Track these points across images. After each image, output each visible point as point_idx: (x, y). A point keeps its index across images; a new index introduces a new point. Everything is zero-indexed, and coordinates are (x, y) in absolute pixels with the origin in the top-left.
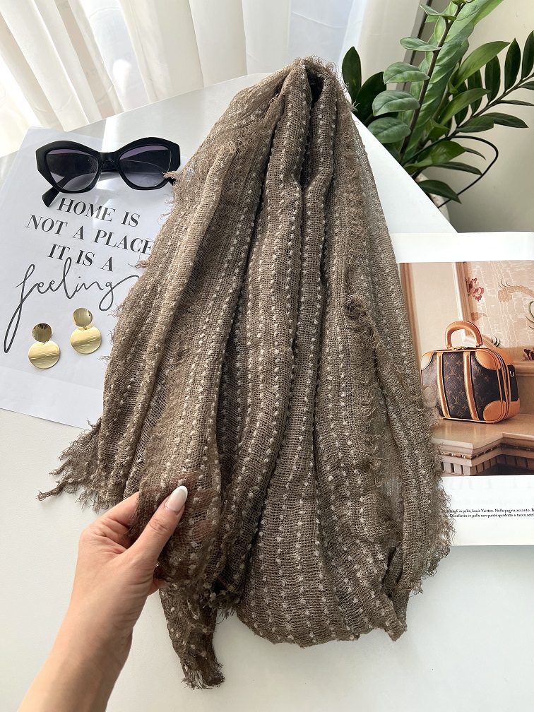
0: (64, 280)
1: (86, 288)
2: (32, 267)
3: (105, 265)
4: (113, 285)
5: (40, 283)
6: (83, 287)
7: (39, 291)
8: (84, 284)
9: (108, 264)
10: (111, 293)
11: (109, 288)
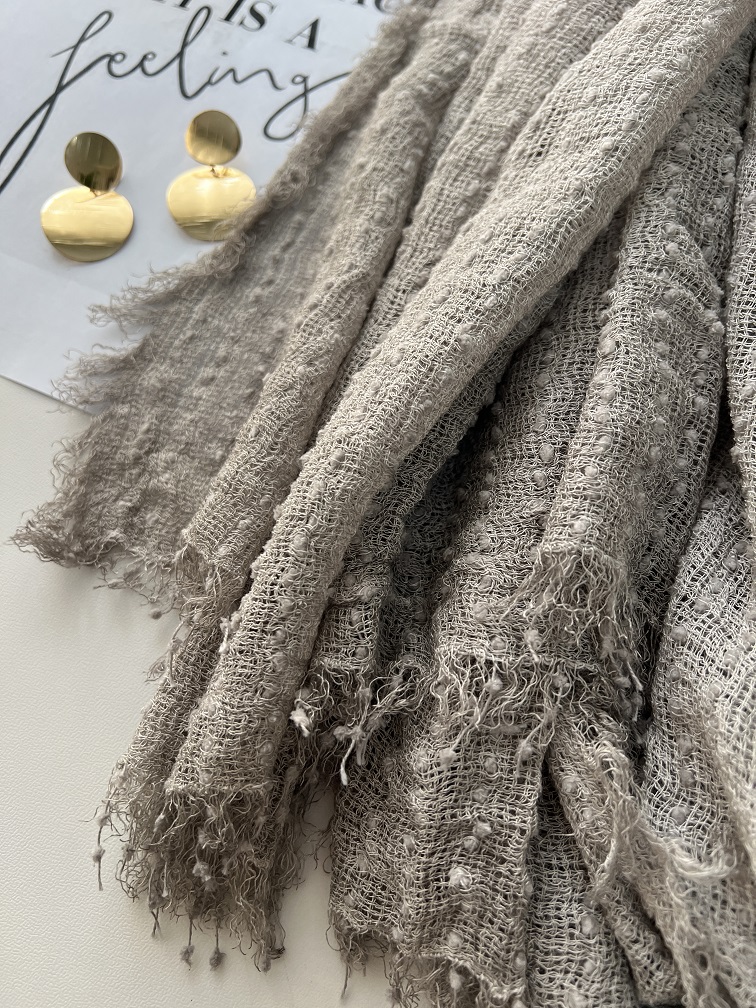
0: (180, 55)
1: (236, 80)
2: (106, 17)
3: (300, 34)
4: (311, 83)
5: (117, 54)
6: (230, 76)
7: (111, 72)
8: (232, 71)
9: (307, 32)
10: (302, 101)
11: (300, 89)
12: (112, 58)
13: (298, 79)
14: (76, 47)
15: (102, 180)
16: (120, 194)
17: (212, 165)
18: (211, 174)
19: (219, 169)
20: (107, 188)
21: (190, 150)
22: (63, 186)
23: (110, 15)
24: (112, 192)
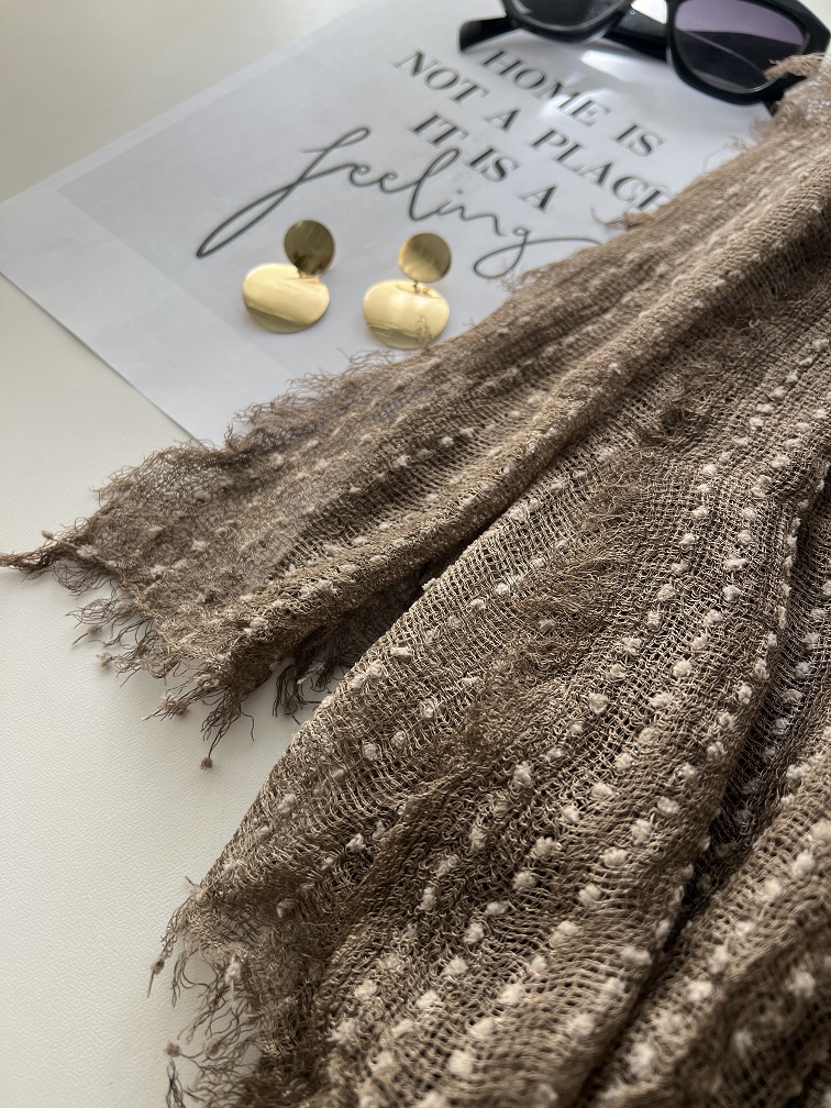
0: (419, 182)
1: (462, 216)
2: (362, 133)
3: (534, 194)
4: (531, 238)
5: (362, 166)
6: (458, 212)
7: (351, 179)
8: (462, 208)
9: (542, 195)
10: (517, 250)
11: (520, 240)
12: (356, 167)
13: (520, 231)
14: (327, 150)
15: (312, 264)
16: (322, 282)
17: (416, 281)
18: (413, 289)
19: (421, 286)
20: (313, 273)
21: (401, 262)
22: (275, 260)
23: (367, 132)
24: (316, 278)
